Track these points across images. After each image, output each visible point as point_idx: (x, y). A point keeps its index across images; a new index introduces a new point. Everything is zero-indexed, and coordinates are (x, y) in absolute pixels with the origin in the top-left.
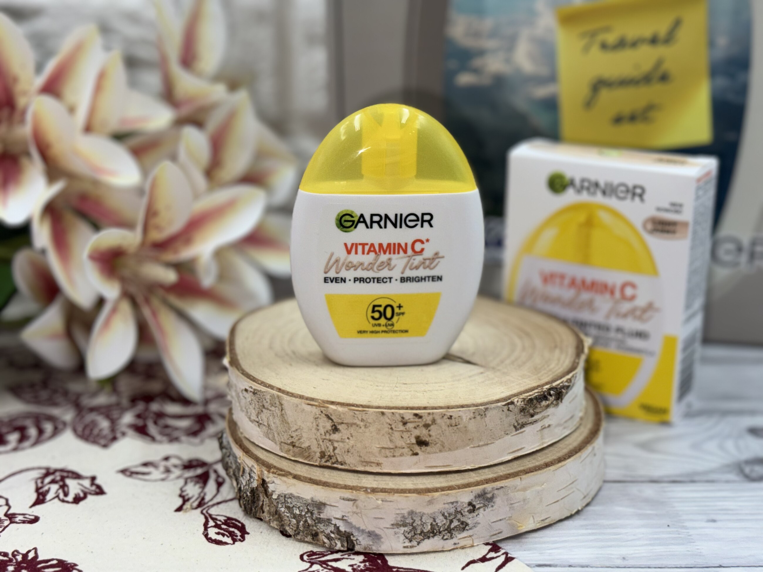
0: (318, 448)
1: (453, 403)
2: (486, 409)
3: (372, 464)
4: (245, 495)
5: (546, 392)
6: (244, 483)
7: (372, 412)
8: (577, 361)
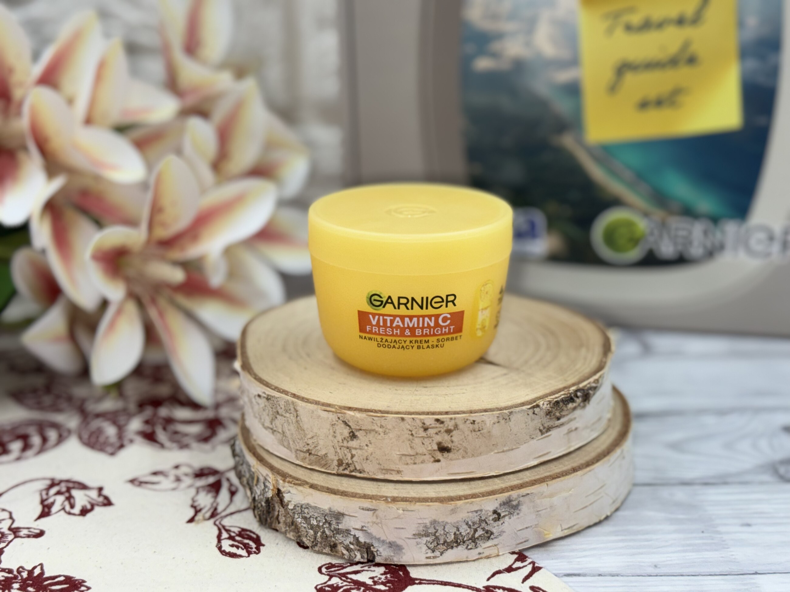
0: (335, 455)
1: (476, 407)
2: (511, 413)
3: (392, 472)
4: (259, 505)
5: (573, 394)
6: (259, 492)
7: (391, 417)
8: (604, 360)
